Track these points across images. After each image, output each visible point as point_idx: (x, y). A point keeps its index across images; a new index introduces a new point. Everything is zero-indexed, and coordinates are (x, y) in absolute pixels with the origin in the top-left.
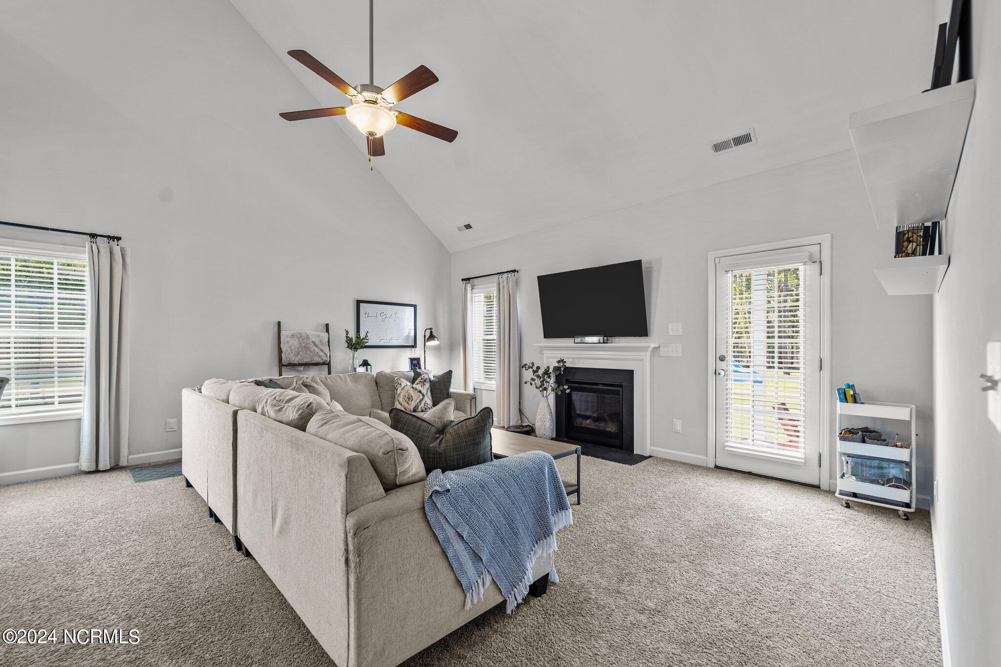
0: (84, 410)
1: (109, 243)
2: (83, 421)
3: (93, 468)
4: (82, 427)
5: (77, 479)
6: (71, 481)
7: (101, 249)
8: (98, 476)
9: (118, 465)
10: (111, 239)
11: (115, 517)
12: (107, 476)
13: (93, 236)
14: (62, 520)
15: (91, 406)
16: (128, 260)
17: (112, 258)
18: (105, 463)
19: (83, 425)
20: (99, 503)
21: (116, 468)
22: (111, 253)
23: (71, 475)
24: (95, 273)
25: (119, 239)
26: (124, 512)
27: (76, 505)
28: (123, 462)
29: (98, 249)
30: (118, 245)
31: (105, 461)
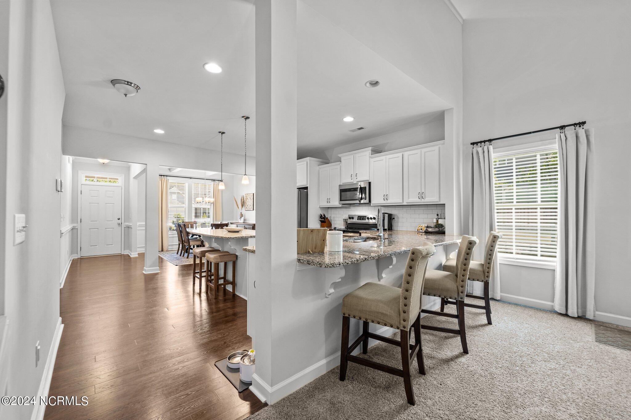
0: (557, 263)
1: (575, 129)
2: (556, 272)
3: (564, 312)
4: (555, 277)
5: (550, 316)
6: (545, 315)
7: (568, 136)
8: (566, 320)
9: (585, 316)
10: (577, 126)
11: (564, 371)
12: (573, 323)
13: (562, 127)
14: (525, 349)
15: (562, 262)
16: (592, 139)
17: (578, 140)
18: (573, 311)
19: (556, 276)
20: (558, 348)
21: (582, 318)
22: (577, 137)
23: (548, 311)
24: (564, 156)
25: (584, 123)
26: (574, 371)
27: (540, 341)
28: (590, 315)
29: (565, 136)
30: (583, 129)
31: (572, 310)
